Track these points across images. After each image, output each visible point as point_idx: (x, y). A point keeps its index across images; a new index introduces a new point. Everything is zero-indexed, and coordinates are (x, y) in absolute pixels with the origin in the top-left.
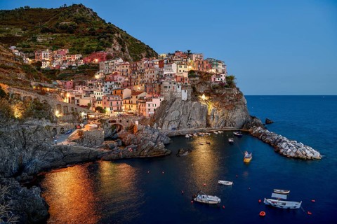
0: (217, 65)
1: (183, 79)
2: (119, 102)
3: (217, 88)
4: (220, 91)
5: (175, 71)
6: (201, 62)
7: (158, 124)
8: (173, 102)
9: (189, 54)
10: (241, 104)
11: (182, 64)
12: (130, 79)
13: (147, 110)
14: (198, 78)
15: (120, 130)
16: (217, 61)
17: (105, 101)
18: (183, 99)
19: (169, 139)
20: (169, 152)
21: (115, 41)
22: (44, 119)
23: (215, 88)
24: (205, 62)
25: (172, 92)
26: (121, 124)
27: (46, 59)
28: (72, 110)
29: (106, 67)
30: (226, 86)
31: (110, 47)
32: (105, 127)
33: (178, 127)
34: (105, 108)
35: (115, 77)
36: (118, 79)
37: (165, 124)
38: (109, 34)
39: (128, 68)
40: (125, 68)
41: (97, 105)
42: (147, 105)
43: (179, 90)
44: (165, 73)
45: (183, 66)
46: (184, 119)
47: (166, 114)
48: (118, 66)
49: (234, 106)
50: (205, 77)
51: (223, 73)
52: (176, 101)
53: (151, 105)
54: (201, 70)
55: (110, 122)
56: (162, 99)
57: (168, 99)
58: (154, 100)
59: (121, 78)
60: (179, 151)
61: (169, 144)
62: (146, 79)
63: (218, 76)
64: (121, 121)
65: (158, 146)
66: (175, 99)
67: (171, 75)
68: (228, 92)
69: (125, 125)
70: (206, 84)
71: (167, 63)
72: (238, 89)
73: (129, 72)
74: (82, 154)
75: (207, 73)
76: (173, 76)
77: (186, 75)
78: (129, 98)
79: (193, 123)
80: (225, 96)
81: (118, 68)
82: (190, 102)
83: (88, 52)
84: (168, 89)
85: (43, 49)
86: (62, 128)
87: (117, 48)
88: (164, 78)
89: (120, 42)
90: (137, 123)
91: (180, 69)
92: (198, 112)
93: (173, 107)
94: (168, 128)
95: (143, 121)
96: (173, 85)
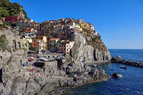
0: (92, 27)
1: (81, 32)
4: (97, 40)
7: (74, 58)
12: (43, 31)
14: (86, 33)
17: (35, 43)
21: (21, 11)
23: (94, 38)
25: (78, 39)
29: (21, 24)
31: (19, 14)
33: (84, 61)
35: (31, 30)
37: (78, 58)
39: (39, 25)
40: (37, 25)
44: (71, 27)
47: (78, 52)
53: (69, 46)
56: (74, 43)
57: (77, 43)
58: (70, 43)
66: (81, 43)
70: (90, 36)
71: (68, 23)
79: (90, 58)
80: (100, 43)
82: (87, 45)
86: (21, 60)
92: (90, 51)
93: (80, 48)
96: (79, 34)
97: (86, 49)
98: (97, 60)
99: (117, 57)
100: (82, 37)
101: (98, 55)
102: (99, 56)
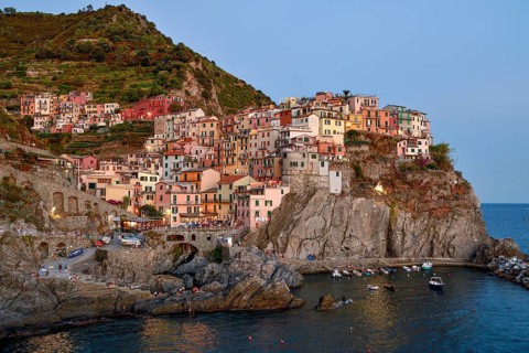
0: (409, 120)
1: (332, 149)
2: (193, 197)
3: (410, 169)
4: (418, 176)
5: (315, 132)
6: (373, 114)
7: (276, 244)
8: (310, 196)
9: (346, 98)
10: (466, 207)
11: (330, 116)
12: (219, 150)
13: (252, 214)
14: (365, 148)
15: (191, 258)
16: (409, 111)
17: (163, 193)
18: (332, 191)
19: (300, 277)
20: (299, 301)
21: (189, 76)
22: (21, 222)
23: (405, 169)
24: (382, 114)
25: (307, 176)
26: (193, 243)
27: (43, 112)
28: (88, 206)
29: (168, 127)
30: (431, 167)
31: (179, 89)
32: (160, 248)
33: (322, 254)
34: (161, 208)
35: (187, 147)
36: (193, 151)
37: (293, 245)
38: (179, 63)
39: (214, 129)
40: (208, 128)
41: (144, 201)
42: (252, 203)
43: (324, 171)
44: (293, 135)
45: (333, 121)
46: (335, 237)
47: (295, 224)
48: (194, 124)
49: (450, 209)
50: (382, 146)
51: (424, 138)
52: (317, 195)
53: (262, 203)
54: (373, 129)
55: (169, 238)
56: (287, 190)
57: (300, 191)
58: (267, 191)
59: (199, 148)
60: (322, 299)
61: (299, 287)
62: (253, 150)
63: (413, 142)
64: (194, 237)
65: (274, 286)
66: (315, 190)
67: (307, 139)
68: (436, 179)
69: (203, 245)
70: (385, 160)
71: (298, 116)
72: (459, 174)
73: (216, 137)
74: (100, 300)
75: (386, 137)
76: (311, 141)
77: (339, 140)
78: (213, 190)
79: (355, 244)
80: (427, 187)
81: (193, 130)
82: (348, 198)
83: (132, 99)
84: (299, 168)
85: (37, 92)
86: (62, 245)
87: (195, 91)
88: (290, 146)
89: (201, 78)
90: (230, 241)
91: (325, 127)
92: (366, 221)
93: (310, 208)
94: (297, 256)
95: (243, 237)
96: (311, 160)
97: (341, 213)
98: (396, 256)
99: (494, 245)
100: (321, 168)
101: (404, 235)
102: (409, 239)
